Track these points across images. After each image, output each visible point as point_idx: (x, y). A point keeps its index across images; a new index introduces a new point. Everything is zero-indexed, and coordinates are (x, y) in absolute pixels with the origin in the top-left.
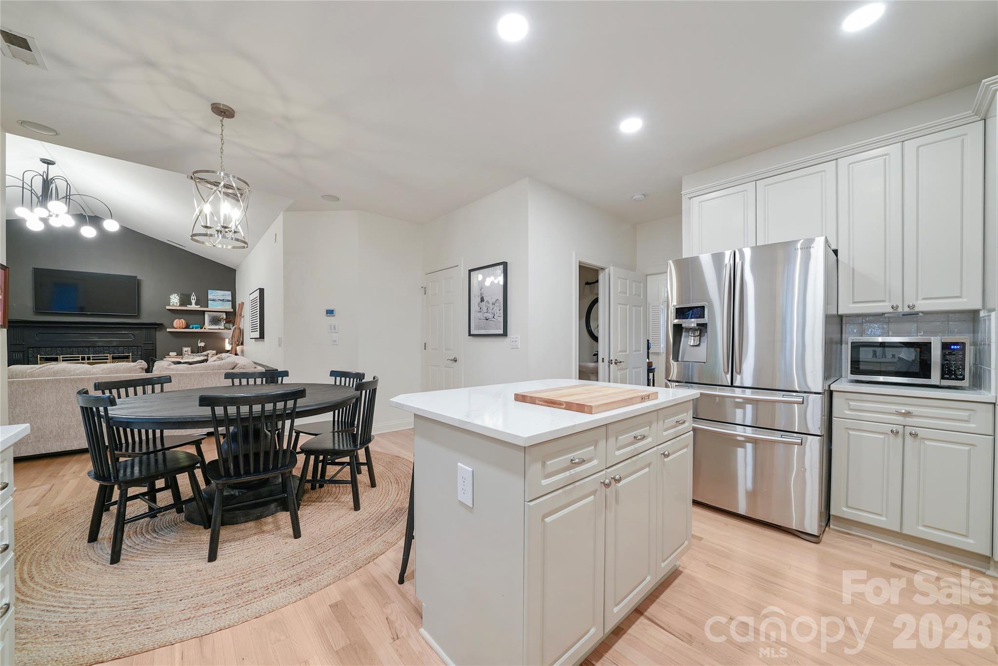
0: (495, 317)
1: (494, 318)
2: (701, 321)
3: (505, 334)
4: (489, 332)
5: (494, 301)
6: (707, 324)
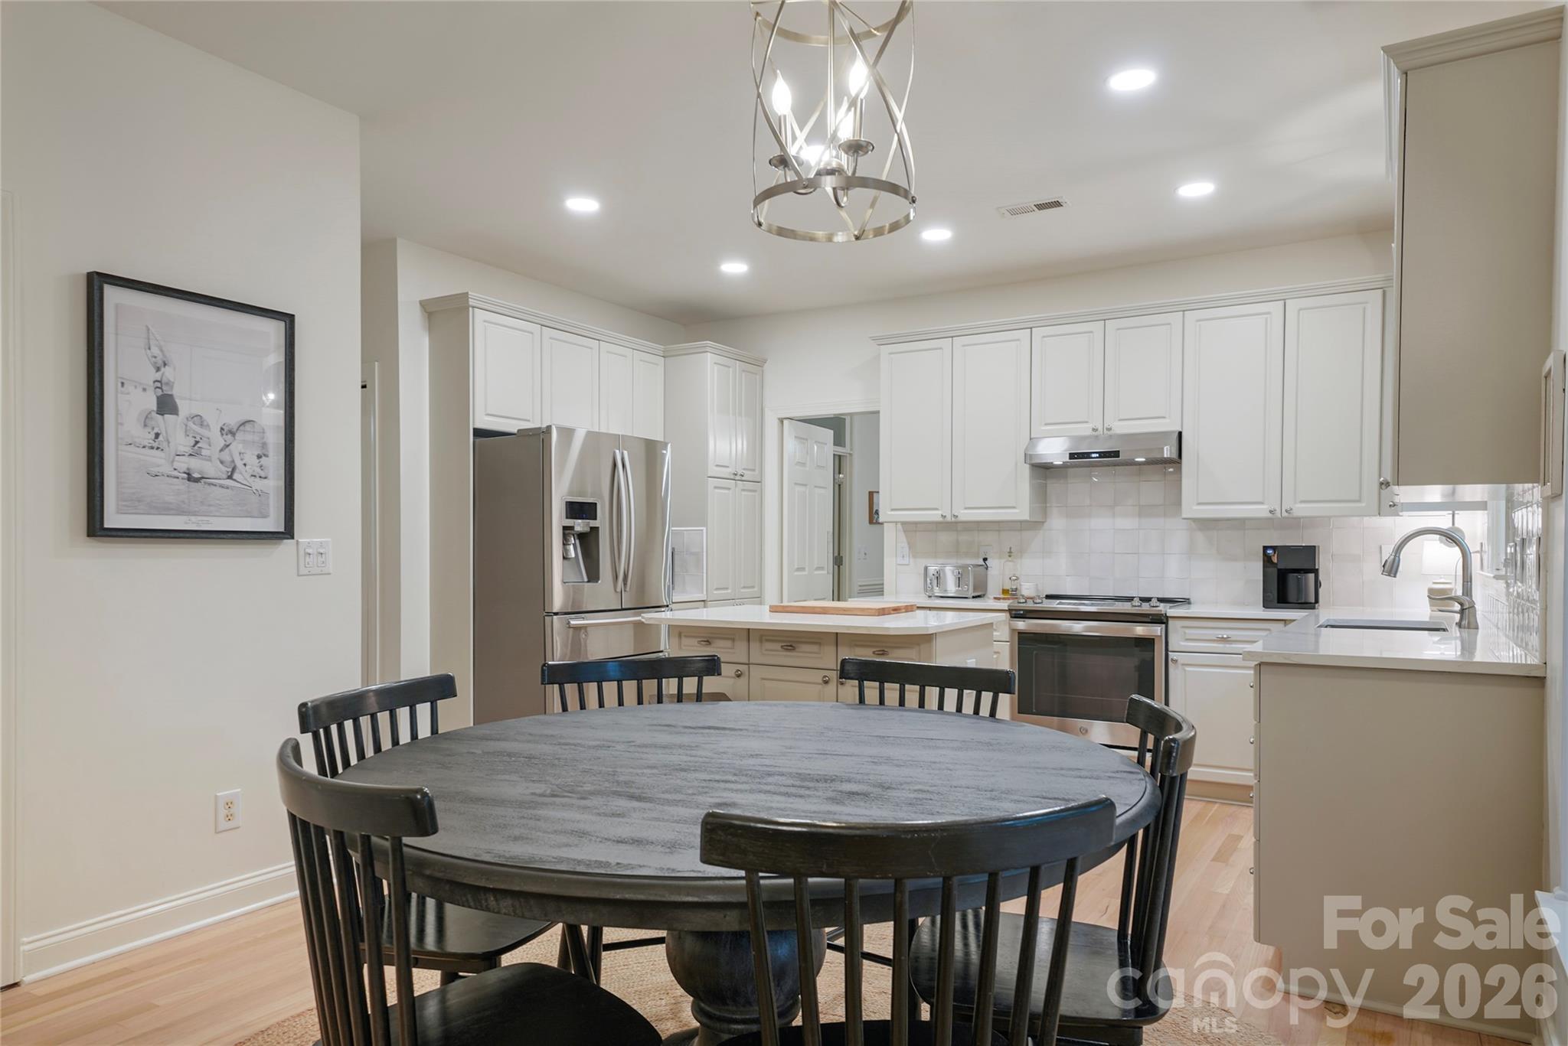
0: (235, 476)
1: (230, 477)
2: (593, 523)
3: (288, 532)
4: (208, 523)
5: (232, 421)
6: (598, 528)
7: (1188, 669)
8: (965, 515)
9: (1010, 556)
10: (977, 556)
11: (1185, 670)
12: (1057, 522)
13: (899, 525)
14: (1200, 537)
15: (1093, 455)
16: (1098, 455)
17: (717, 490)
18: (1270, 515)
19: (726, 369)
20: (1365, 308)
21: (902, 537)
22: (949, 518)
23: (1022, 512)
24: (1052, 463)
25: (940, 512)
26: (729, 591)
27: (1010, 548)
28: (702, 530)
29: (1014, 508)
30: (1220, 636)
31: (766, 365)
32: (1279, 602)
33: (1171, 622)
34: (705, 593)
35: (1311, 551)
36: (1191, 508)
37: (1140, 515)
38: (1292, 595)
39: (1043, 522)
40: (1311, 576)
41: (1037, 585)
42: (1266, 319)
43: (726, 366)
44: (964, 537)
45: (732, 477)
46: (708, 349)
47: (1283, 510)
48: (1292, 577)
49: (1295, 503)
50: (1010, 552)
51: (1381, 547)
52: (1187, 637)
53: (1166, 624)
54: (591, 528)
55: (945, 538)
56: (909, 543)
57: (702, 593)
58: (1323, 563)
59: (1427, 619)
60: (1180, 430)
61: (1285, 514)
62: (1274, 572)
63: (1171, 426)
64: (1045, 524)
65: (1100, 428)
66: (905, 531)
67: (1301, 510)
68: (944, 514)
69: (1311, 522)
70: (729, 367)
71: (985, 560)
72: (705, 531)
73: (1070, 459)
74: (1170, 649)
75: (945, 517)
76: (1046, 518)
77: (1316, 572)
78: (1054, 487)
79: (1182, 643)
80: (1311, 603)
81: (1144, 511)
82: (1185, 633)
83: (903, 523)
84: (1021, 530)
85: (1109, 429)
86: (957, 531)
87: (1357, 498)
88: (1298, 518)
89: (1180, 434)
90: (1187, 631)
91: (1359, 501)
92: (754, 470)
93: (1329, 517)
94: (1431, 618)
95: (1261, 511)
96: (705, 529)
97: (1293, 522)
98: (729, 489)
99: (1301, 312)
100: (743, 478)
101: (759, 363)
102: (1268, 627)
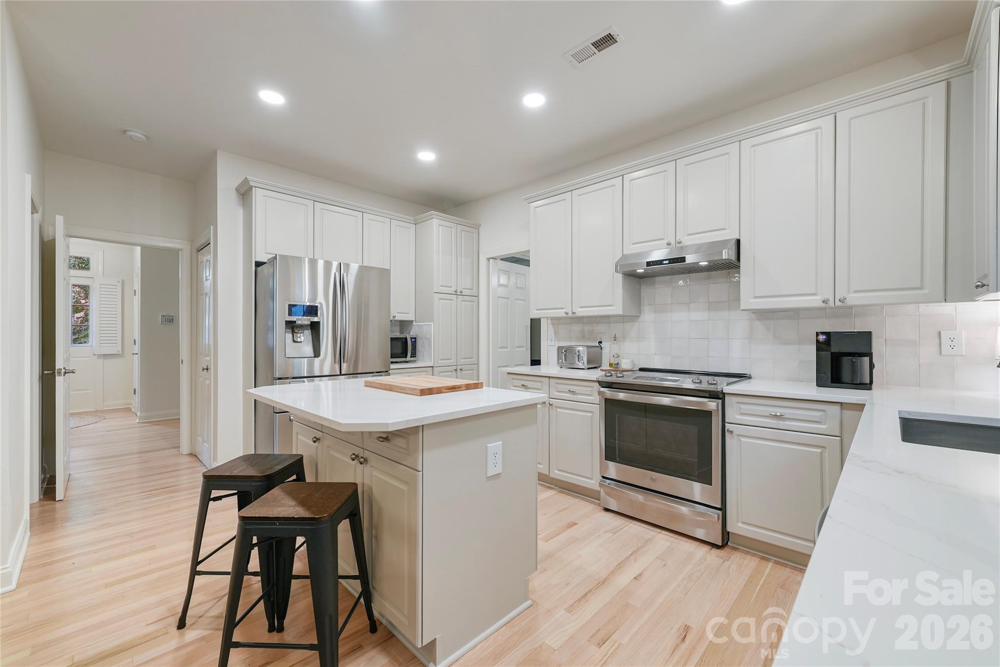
2: (313, 319)
6: (320, 321)
7: (743, 439)
8: (581, 312)
9: (615, 340)
10: (594, 340)
11: (740, 440)
12: (648, 316)
13: (549, 321)
14: (758, 325)
15: (665, 262)
16: (668, 262)
17: (441, 301)
18: (823, 305)
19: (451, 229)
20: (924, 103)
21: (551, 327)
22: (570, 315)
23: (617, 309)
24: (635, 271)
25: (564, 311)
26: (452, 361)
27: (615, 335)
28: (431, 324)
29: (612, 306)
30: (774, 414)
31: (480, 228)
32: (832, 382)
33: (727, 398)
34: (433, 362)
35: (867, 336)
36: (748, 301)
37: (709, 309)
38: (846, 375)
39: (639, 316)
40: (866, 360)
41: (633, 361)
42: (817, 134)
43: (450, 227)
44: (587, 328)
45: (454, 293)
46: (434, 216)
47: (837, 300)
48: (846, 361)
49: (849, 293)
50: (615, 337)
51: (940, 333)
52: (742, 412)
53: (723, 399)
54: (311, 322)
55: (576, 328)
56: (555, 332)
57: (431, 362)
58: (877, 347)
60: (738, 238)
61: (838, 303)
62: (827, 355)
63: (731, 235)
64: (640, 318)
65: (673, 243)
66: (552, 324)
67: (853, 299)
68: (567, 312)
69: (863, 310)
70: (452, 228)
71: (600, 342)
72: (432, 325)
73: (647, 266)
74: (727, 420)
75: (568, 313)
76: (640, 314)
77: (870, 355)
78: (646, 291)
79: (738, 417)
80: (866, 384)
81: (712, 306)
82: (740, 408)
83: (552, 319)
84: (624, 322)
85: (680, 243)
86: (583, 323)
87: (919, 285)
88: (851, 307)
89: (738, 241)
90: (742, 406)
91: (921, 288)
92: (472, 289)
93: (882, 306)
95: (815, 301)
96: (432, 323)
97: (845, 310)
98: (452, 300)
99: (852, 121)
100: (462, 294)
101: (477, 227)
102: (823, 409)
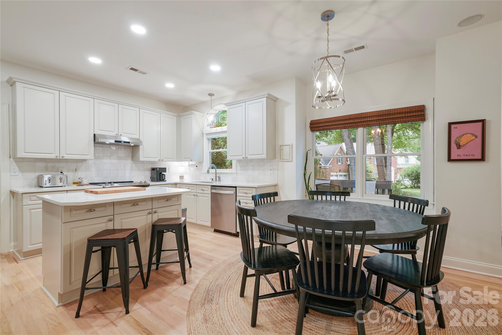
8: (67, 157)
9: (76, 171)
10: (57, 171)
15: (122, 142)
16: (123, 142)
23: (91, 156)
24: (105, 142)
25: (55, 155)
29: (88, 155)
36: (142, 158)
44: (50, 165)
47: (161, 160)
55: (41, 164)
59: (179, 182)
60: (139, 138)
62: (159, 173)
64: (87, 161)
65: (118, 134)
66: (15, 162)
73: (115, 142)
75: (58, 157)
84: (77, 163)
85: (121, 135)
94: (180, 181)
95: (157, 160)
99: (163, 117)
